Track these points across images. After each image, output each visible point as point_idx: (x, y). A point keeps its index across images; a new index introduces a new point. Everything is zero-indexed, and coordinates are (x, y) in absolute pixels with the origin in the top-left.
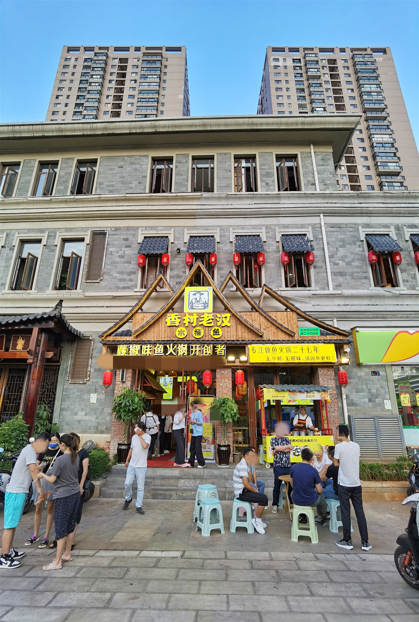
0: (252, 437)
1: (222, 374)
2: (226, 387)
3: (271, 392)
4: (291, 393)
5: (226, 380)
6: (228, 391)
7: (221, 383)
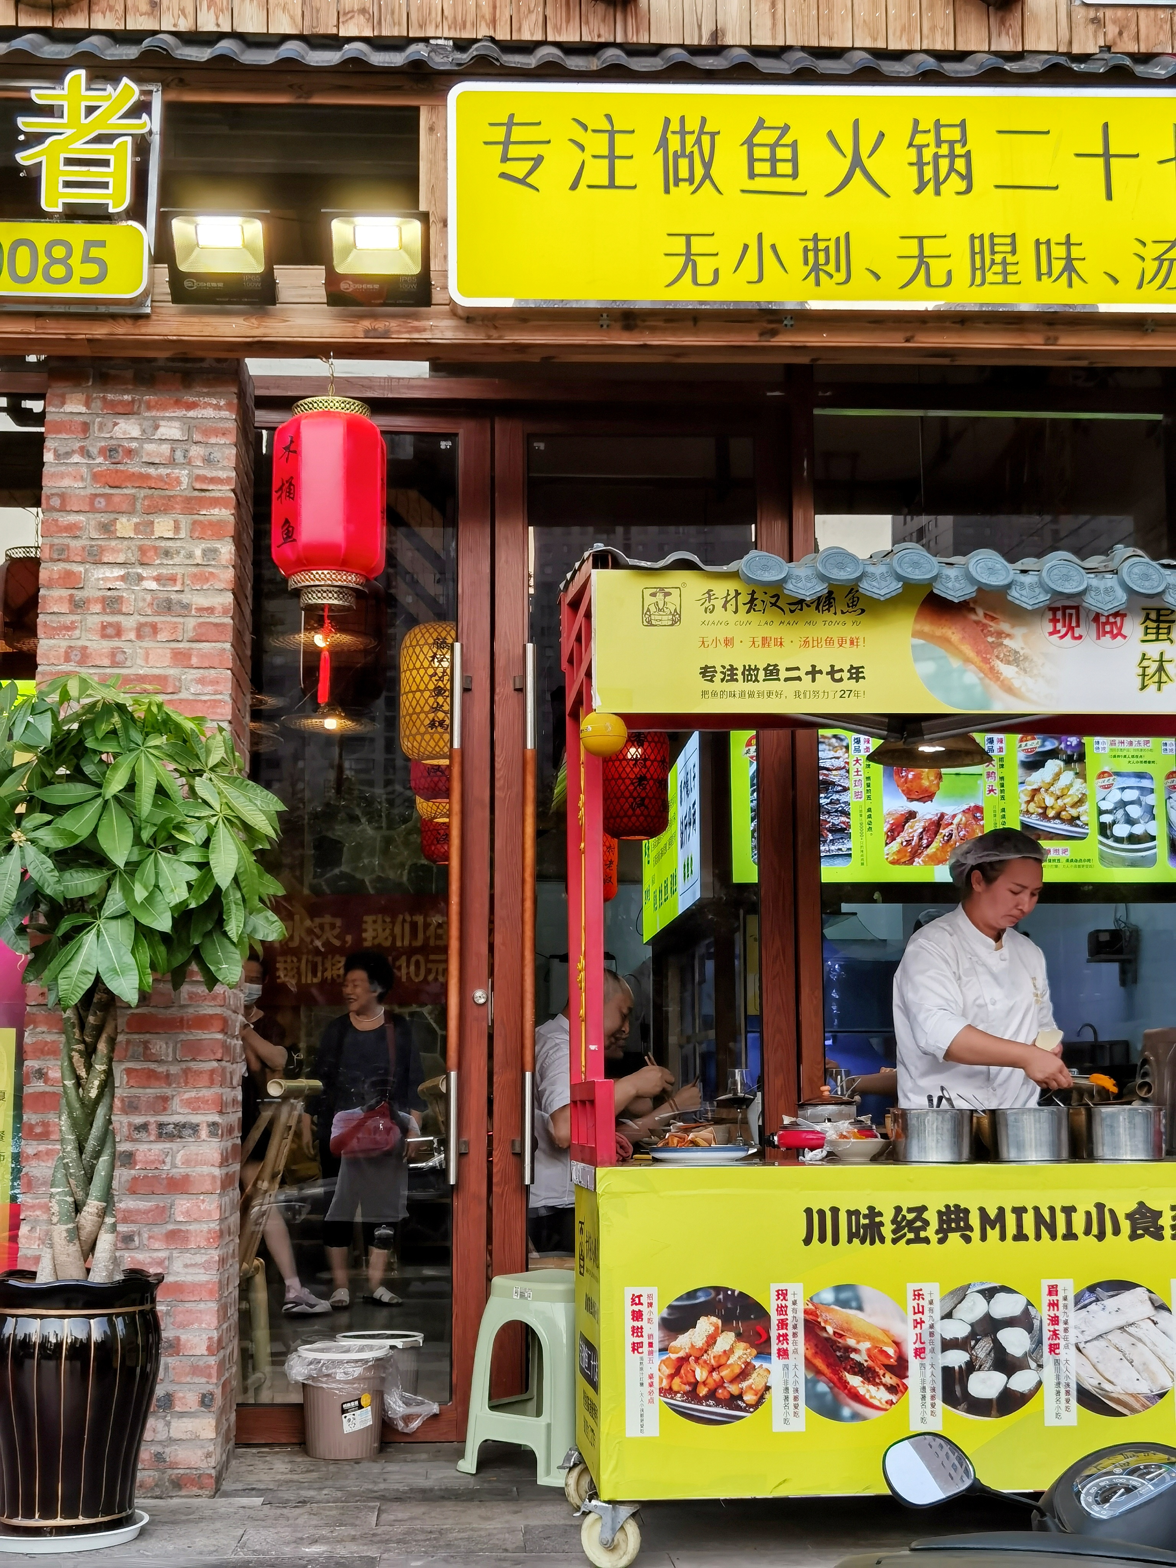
0: (476, 1184)
1: (110, 452)
2: (168, 607)
3: (692, 610)
4: (952, 632)
5: (163, 526)
6: (181, 658)
7: (95, 558)
